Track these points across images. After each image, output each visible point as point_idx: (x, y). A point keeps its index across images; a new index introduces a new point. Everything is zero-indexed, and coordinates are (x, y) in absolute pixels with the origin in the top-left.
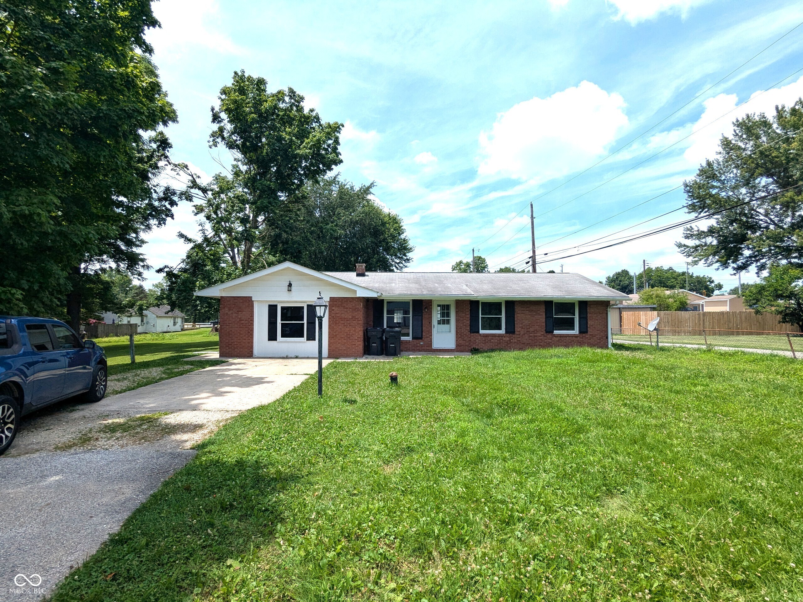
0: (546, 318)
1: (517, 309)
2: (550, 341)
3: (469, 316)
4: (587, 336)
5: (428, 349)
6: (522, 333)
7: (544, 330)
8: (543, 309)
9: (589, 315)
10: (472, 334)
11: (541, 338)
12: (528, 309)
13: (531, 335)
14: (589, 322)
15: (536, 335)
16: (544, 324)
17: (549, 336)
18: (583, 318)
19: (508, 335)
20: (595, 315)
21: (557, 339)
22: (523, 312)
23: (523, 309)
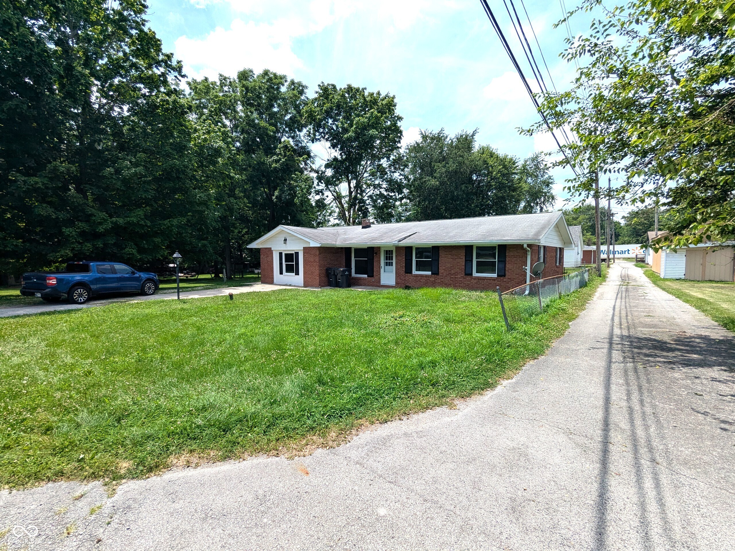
0: (466, 261)
1: (442, 253)
2: (469, 283)
3: (404, 259)
4: (505, 280)
5: (377, 284)
6: (445, 274)
7: (463, 273)
8: (463, 252)
9: (507, 259)
10: (406, 274)
11: (461, 279)
12: (450, 253)
13: (452, 276)
14: (507, 266)
15: (456, 277)
16: (464, 267)
17: (468, 278)
18: (502, 261)
19: (433, 276)
20: (515, 259)
21: (476, 281)
22: (447, 256)
23: (445, 253)
